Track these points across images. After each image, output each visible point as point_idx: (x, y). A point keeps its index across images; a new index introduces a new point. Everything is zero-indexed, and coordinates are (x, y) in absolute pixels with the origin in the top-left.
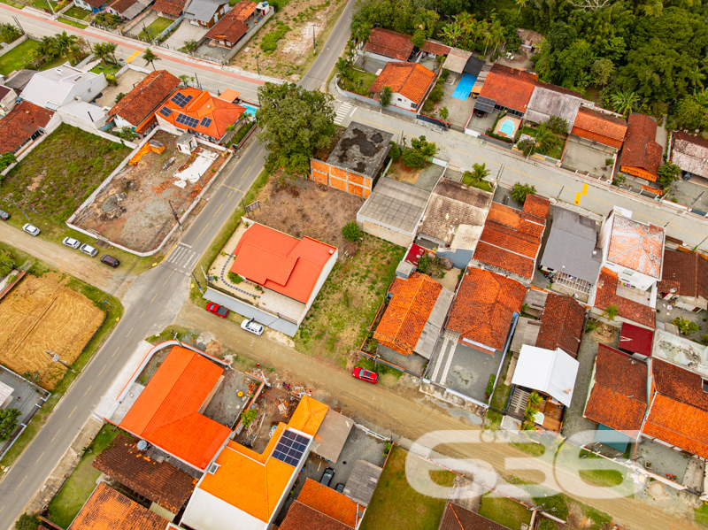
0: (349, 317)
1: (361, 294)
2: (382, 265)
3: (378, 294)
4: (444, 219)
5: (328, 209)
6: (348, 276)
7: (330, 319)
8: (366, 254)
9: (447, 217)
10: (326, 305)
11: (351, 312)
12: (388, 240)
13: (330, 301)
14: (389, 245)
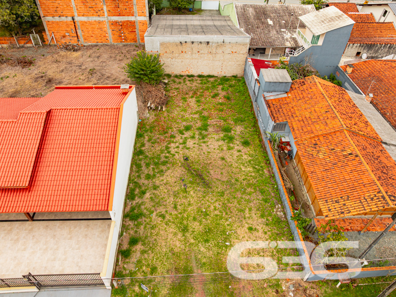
0: (225, 207)
1: (216, 155)
2: (221, 104)
3: (246, 143)
4: (269, 25)
5: (90, 66)
6: (173, 137)
7: (185, 230)
8: (184, 99)
9: (270, 22)
10: (157, 202)
11: (222, 194)
12: (206, 74)
13: (162, 191)
14: (212, 79)
